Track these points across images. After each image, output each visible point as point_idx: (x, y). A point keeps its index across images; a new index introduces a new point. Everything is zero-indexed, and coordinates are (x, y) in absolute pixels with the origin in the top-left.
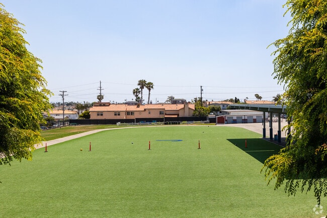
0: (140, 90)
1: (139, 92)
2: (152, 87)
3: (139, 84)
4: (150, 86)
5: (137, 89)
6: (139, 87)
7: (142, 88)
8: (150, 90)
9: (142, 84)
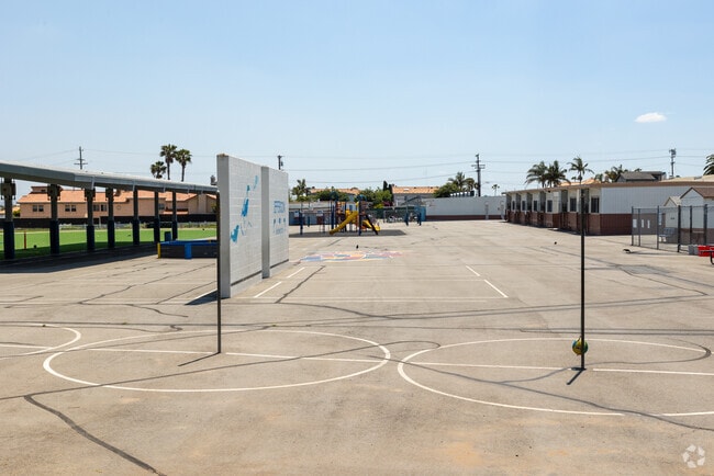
0: (165, 165)
1: (164, 169)
2: (189, 159)
3: (163, 154)
4: (184, 158)
5: (160, 163)
6: (163, 159)
7: (169, 160)
8: (184, 165)
9: (170, 153)
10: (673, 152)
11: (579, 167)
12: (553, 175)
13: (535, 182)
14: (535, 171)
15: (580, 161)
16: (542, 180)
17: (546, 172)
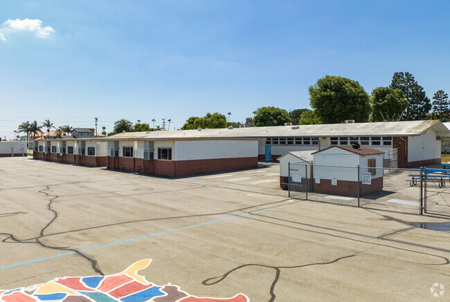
10: (97, 119)
11: (48, 125)
12: (34, 128)
13: (22, 132)
14: (23, 127)
15: (49, 122)
16: (27, 131)
17: (29, 127)
